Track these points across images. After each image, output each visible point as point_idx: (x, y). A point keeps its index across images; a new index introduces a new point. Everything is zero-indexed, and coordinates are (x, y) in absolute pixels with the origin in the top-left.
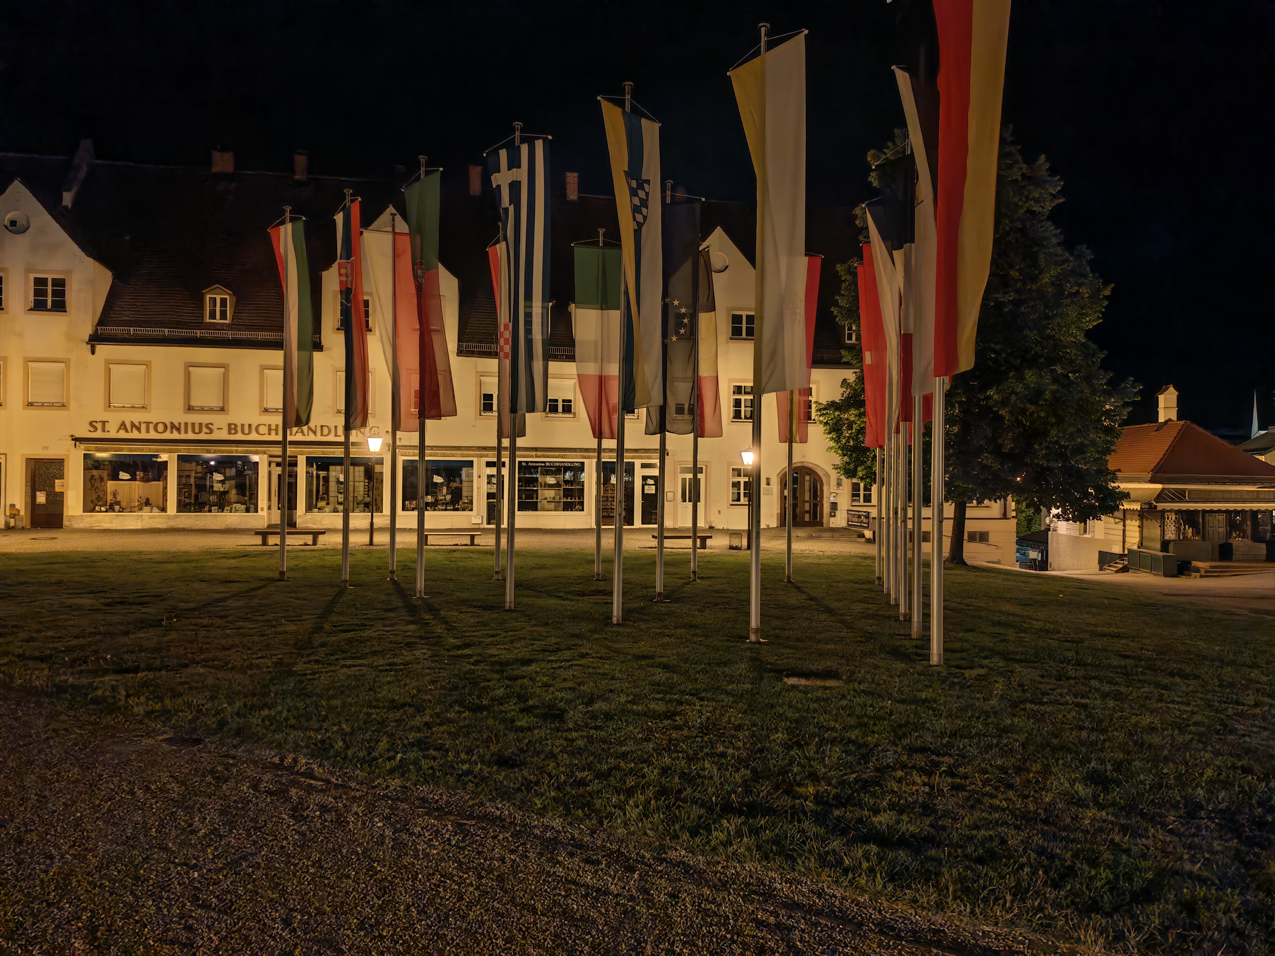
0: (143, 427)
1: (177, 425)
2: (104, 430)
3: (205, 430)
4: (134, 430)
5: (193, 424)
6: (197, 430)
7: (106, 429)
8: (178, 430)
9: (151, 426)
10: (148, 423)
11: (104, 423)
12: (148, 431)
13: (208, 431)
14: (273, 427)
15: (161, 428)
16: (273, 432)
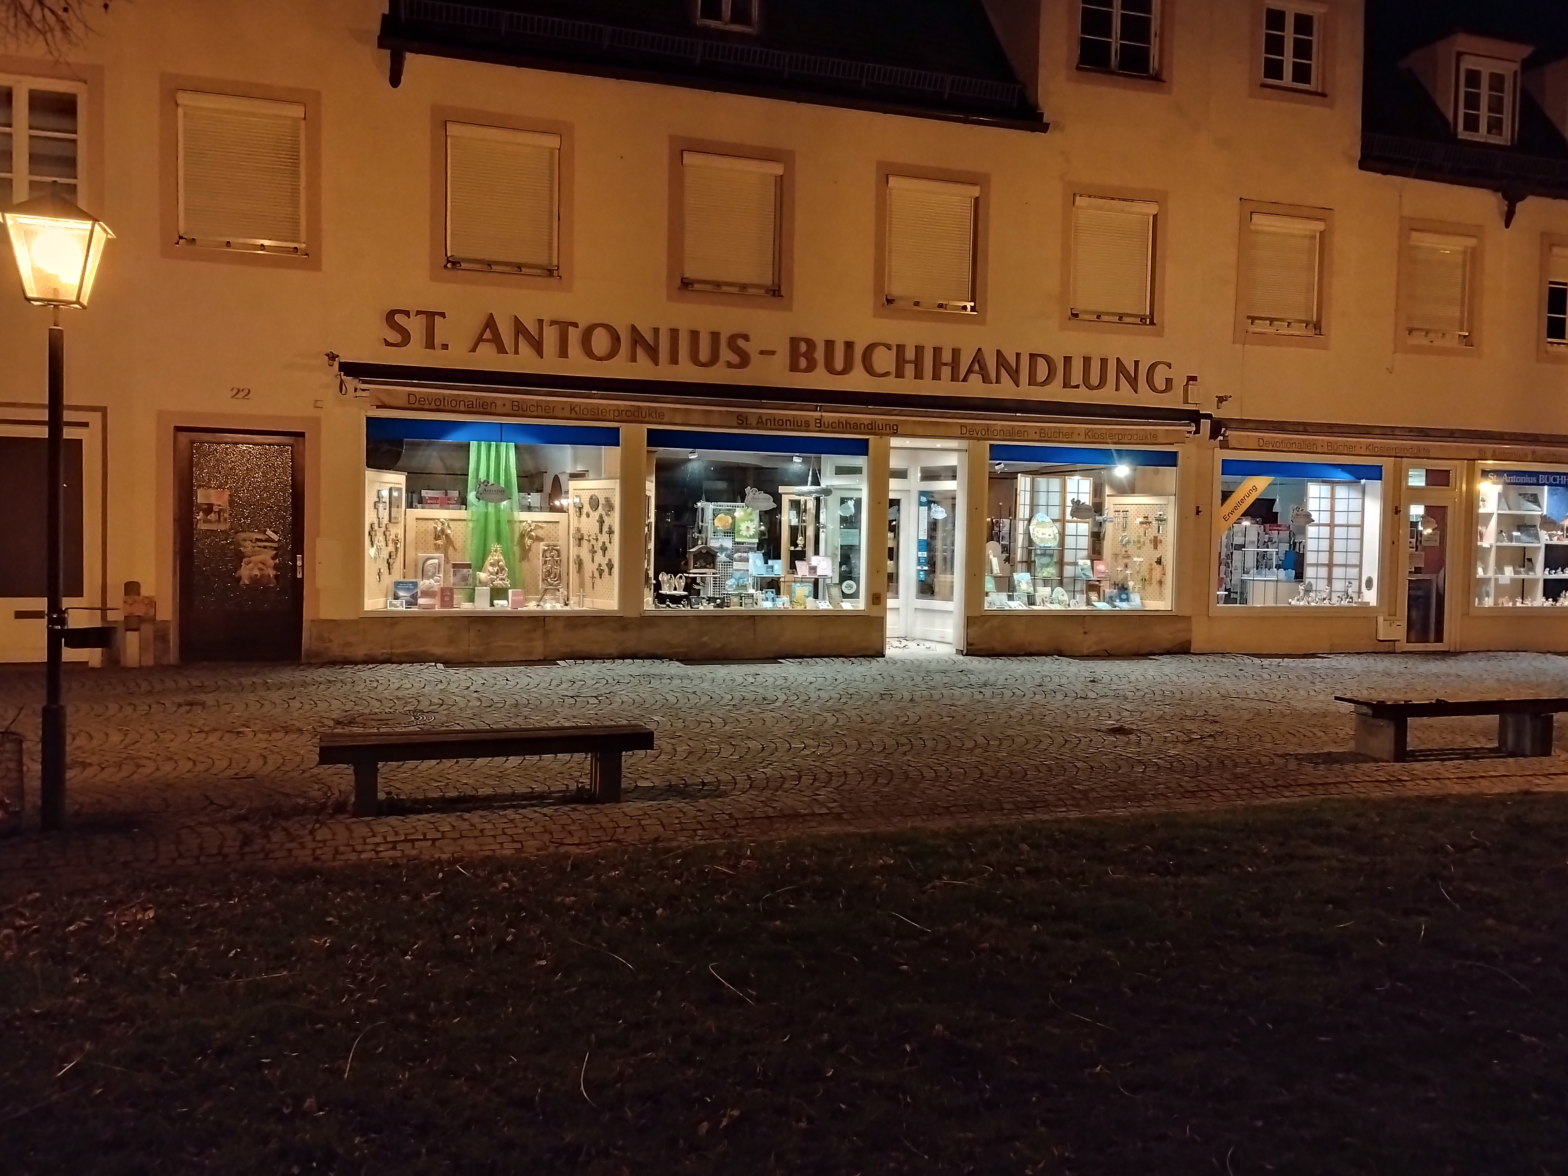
0: (550, 336)
1: (649, 337)
2: (430, 343)
3: (726, 354)
4: (523, 345)
5: (695, 335)
6: (704, 354)
7: (437, 341)
8: (653, 352)
9: (574, 335)
10: (564, 326)
11: (431, 316)
12: (563, 352)
13: (735, 359)
14: (910, 354)
15: (600, 342)
16: (909, 369)
